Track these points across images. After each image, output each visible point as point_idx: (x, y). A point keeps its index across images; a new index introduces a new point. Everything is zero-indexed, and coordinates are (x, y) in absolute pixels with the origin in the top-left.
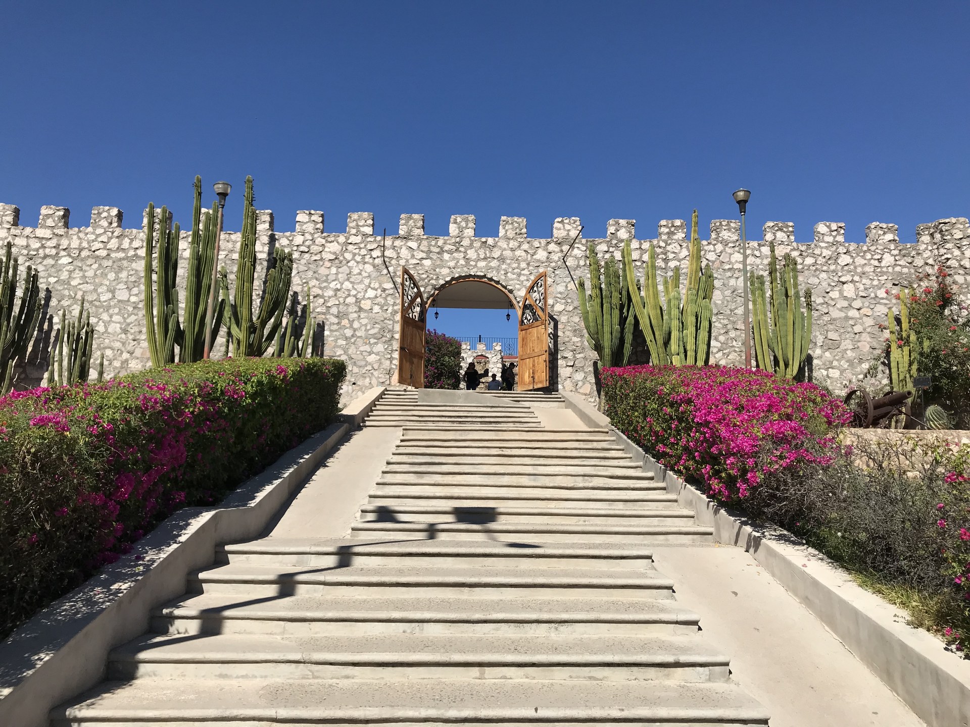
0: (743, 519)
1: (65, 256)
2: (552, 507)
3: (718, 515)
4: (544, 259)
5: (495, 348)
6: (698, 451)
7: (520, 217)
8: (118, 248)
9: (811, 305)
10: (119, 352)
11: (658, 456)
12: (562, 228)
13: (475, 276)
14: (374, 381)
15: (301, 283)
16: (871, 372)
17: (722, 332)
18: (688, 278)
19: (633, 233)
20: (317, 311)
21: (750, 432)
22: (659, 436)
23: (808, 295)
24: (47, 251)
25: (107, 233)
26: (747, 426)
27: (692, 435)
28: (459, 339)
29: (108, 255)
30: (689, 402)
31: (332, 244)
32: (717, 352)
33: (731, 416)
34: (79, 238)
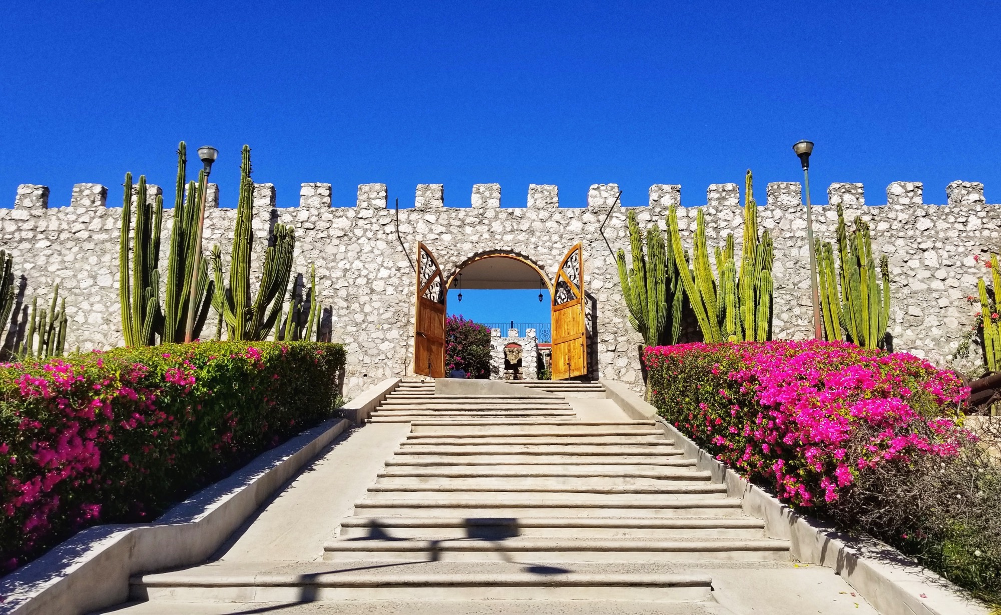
0: (830, 530)
1: (43, 239)
2: (583, 516)
3: (795, 525)
4: (579, 230)
5: (529, 334)
6: (766, 442)
7: (550, 184)
8: (101, 229)
9: (888, 275)
10: (100, 344)
11: (716, 451)
12: (598, 195)
13: (501, 252)
14: (388, 372)
15: (305, 263)
16: (963, 351)
17: (785, 308)
18: (744, 247)
19: (679, 199)
20: (323, 294)
21: (836, 415)
22: (716, 426)
23: (884, 264)
24: (24, 234)
25: (89, 212)
26: (831, 407)
27: (757, 421)
28: (488, 325)
29: (90, 237)
30: (752, 379)
31: (340, 219)
32: (780, 332)
33: (808, 395)
34: (59, 219)
